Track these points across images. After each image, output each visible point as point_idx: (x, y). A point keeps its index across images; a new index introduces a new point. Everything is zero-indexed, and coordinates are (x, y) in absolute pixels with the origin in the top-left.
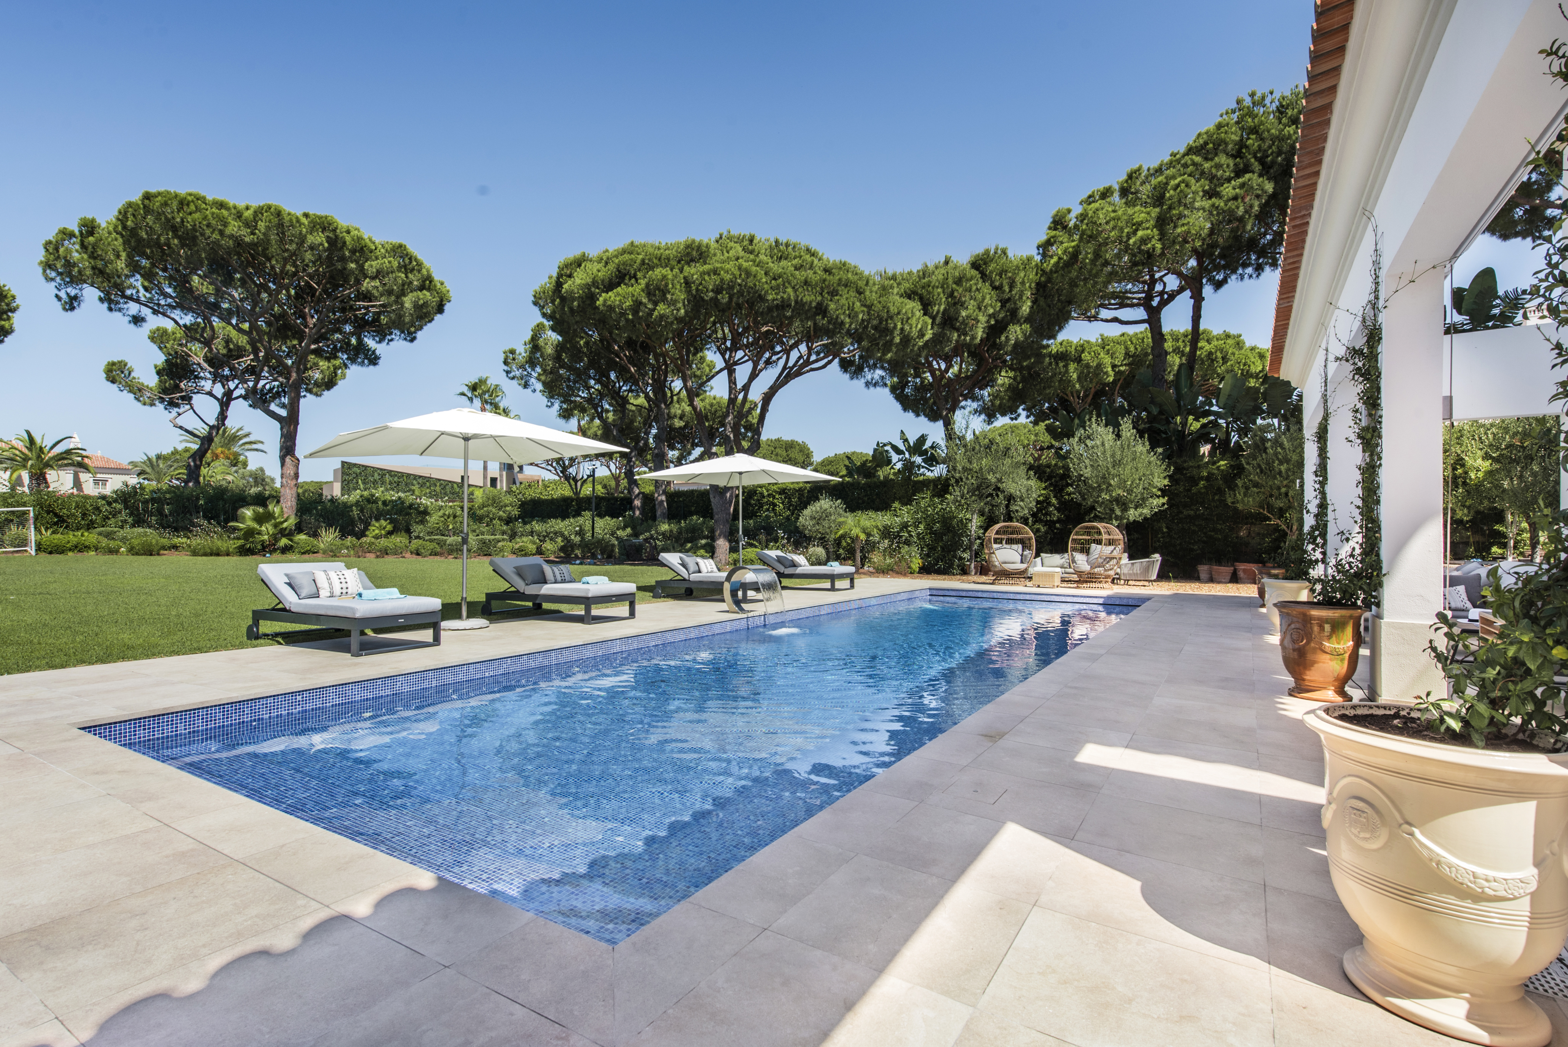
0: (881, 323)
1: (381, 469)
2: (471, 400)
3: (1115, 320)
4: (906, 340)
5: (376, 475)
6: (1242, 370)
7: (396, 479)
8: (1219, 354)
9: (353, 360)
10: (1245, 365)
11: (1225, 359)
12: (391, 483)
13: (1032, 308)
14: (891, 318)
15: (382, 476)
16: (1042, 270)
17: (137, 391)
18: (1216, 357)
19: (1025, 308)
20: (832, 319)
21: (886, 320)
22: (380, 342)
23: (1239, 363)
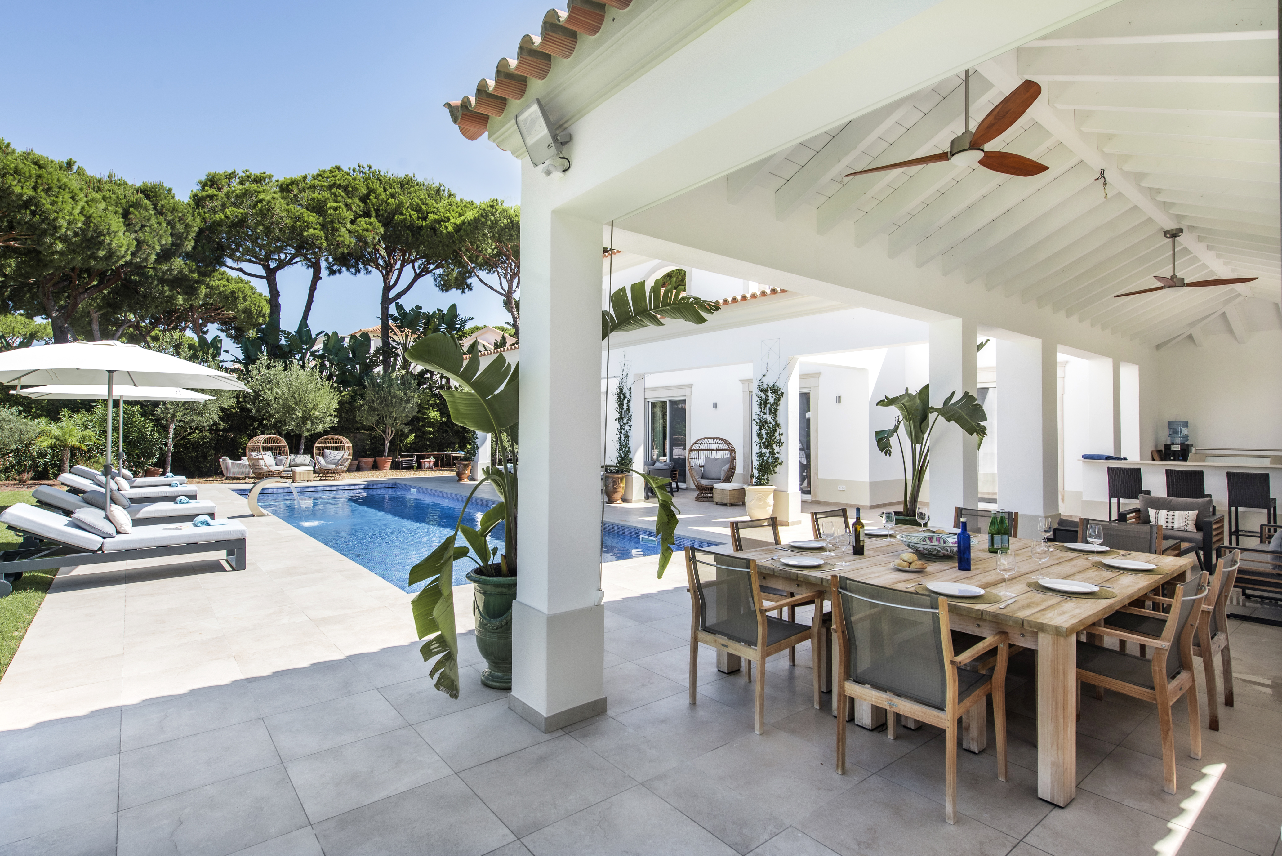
0: (98, 237)
3: (240, 270)
4: (111, 254)
6: (257, 310)
8: (240, 294)
10: (259, 307)
11: (245, 298)
13: (194, 248)
14: (109, 234)
16: (203, 219)
18: (238, 296)
19: (189, 245)
20: (47, 218)
21: (105, 236)
23: (255, 304)
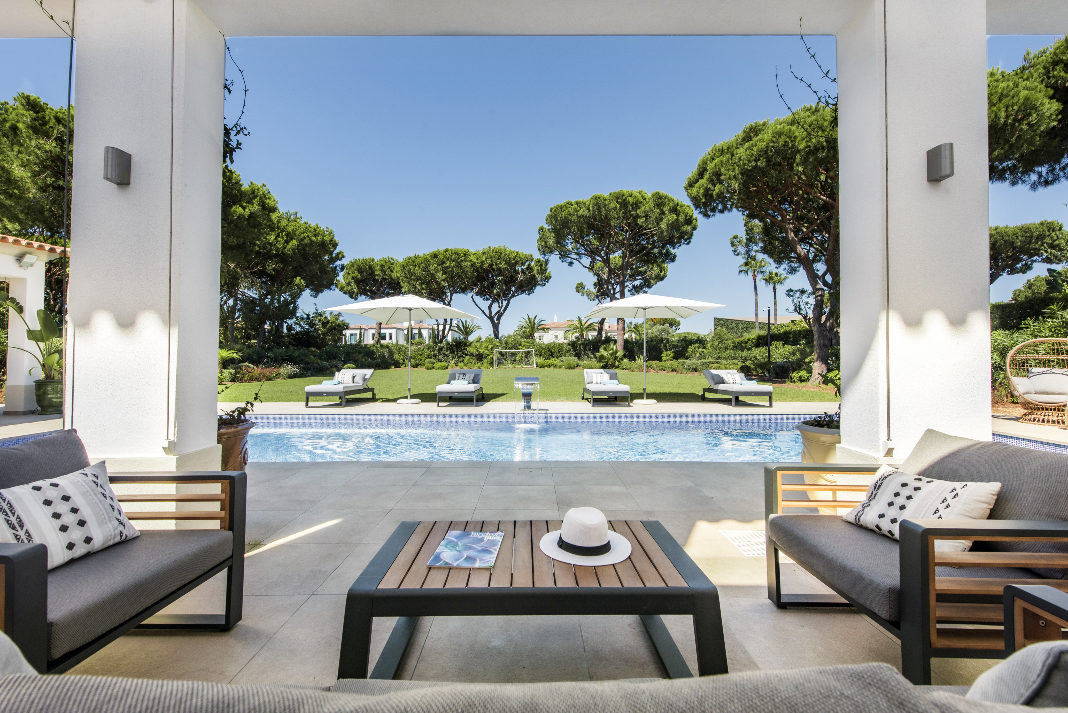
1: (736, 320)
2: (746, 272)
5: (733, 324)
7: (745, 326)
9: (664, 262)
12: (742, 328)
15: (737, 324)
17: (588, 294)
22: (674, 248)
